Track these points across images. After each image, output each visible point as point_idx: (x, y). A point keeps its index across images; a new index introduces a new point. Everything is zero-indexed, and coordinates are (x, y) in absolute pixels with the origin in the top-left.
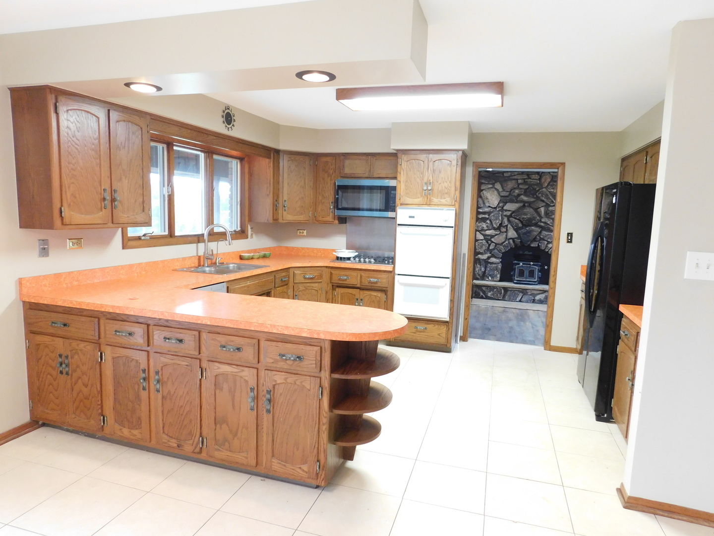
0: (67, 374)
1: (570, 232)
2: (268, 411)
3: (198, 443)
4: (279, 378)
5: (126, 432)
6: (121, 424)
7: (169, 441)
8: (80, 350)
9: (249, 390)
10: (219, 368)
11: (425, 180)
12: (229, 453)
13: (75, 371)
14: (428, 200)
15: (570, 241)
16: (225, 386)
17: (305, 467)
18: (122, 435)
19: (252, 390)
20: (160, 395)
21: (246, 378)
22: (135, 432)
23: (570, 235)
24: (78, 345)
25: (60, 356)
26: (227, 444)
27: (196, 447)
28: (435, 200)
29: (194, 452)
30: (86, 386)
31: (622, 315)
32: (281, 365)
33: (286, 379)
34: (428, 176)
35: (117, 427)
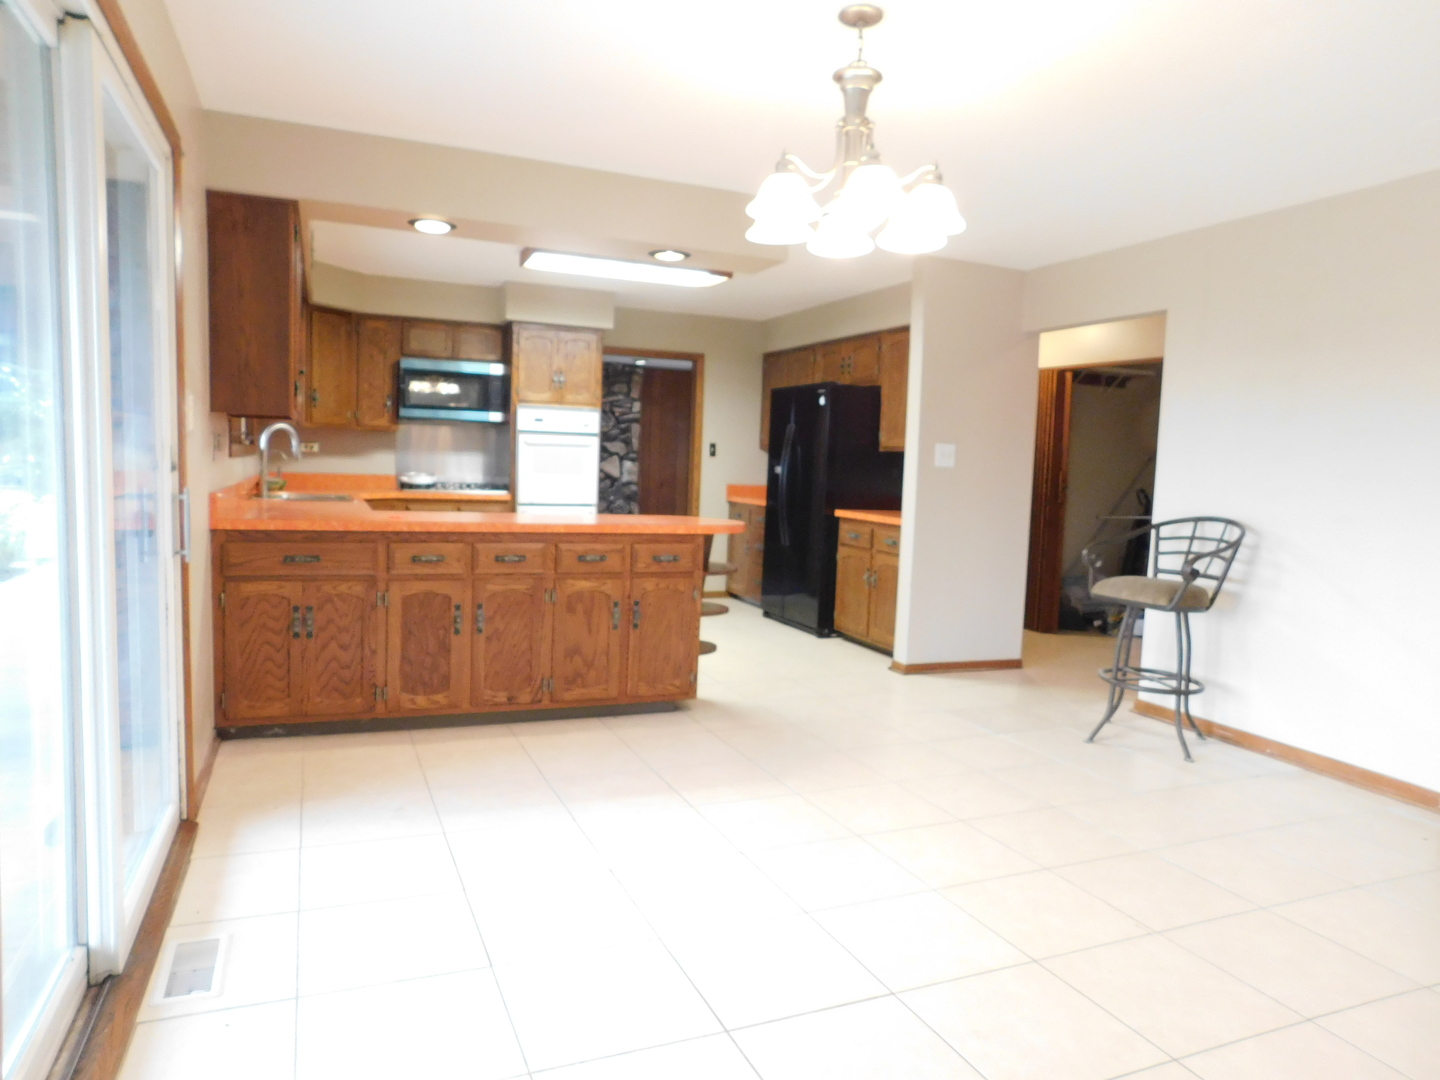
0: (309, 635)
1: (713, 442)
2: (636, 626)
3: (541, 687)
4: (649, 585)
5: (421, 701)
6: (413, 691)
7: (494, 697)
8: (336, 595)
9: (612, 605)
10: (573, 585)
11: (555, 368)
12: (583, 691)
13: (322, 629)
14: (560, 395)
15: (713, 454)
16: (580, 608)
17: (677, 682)
18: (414, 707)
19: (616, 604)
20: (482, 637)
21: (609, 592)
22: (440, 698)
23: (713, 446)
24: (335, 588)
25: (296, 609)
26: (579, 681)
27: (536, 694)
28: (570, 397)
29: (533, 702)
30: (343, 647)
31: (837, 520)
32: (654, 568)
33: (657, 585)
34: (558, 362)
35: (405, 697)
